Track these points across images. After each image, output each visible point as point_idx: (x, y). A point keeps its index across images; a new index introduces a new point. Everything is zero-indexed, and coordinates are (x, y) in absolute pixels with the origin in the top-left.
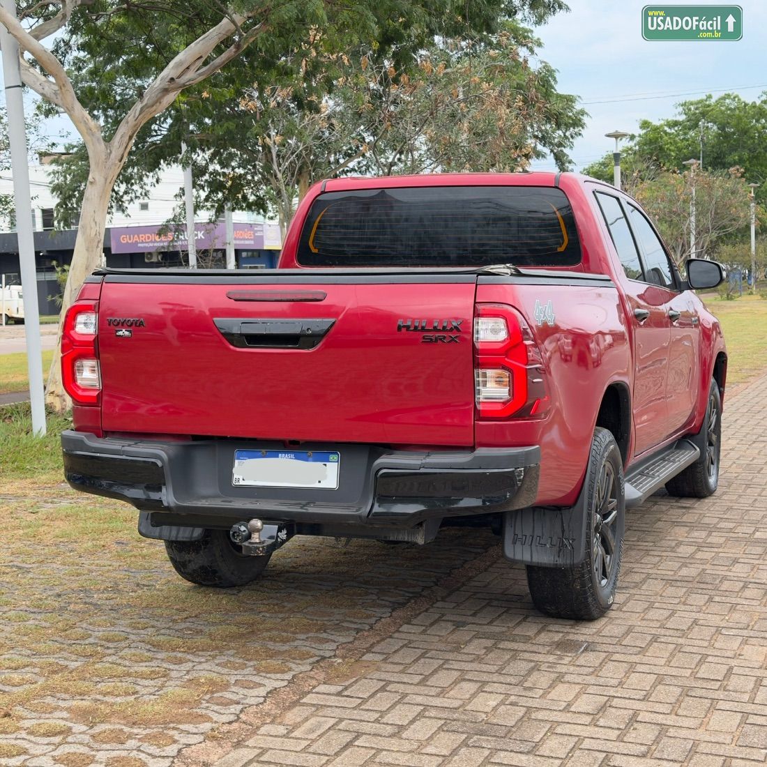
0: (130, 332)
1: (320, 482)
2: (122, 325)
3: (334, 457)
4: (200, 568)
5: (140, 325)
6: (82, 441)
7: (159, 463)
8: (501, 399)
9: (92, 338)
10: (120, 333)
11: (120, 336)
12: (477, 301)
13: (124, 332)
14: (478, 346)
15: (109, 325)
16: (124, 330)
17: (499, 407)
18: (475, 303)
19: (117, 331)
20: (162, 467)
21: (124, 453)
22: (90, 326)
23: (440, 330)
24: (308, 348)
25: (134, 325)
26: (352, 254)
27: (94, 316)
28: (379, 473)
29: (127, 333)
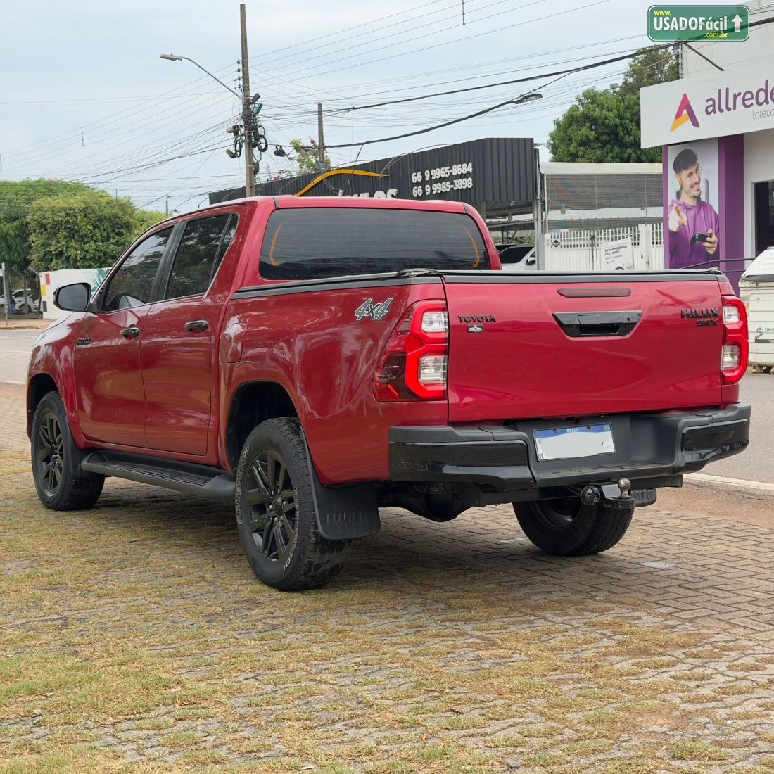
0: (482, 327)
2: (474, 321)
3: (607, 427)
5: (491, 320)
7: (525, 444)
9: (444, 335)
10: (472, 329)
11: (472, 332)
13: (476, 328)
14: (728, 327)
15: (461, 321)
16: (475, 326)
18: (721, 295)
19: (469, 328)
20: (527, 445)
23: (706, 317)
24: (624, 335)
25: (485, 320)
26: (311, 268)
27: (443, 315)
28: (684, 431)
29: (479, 329)
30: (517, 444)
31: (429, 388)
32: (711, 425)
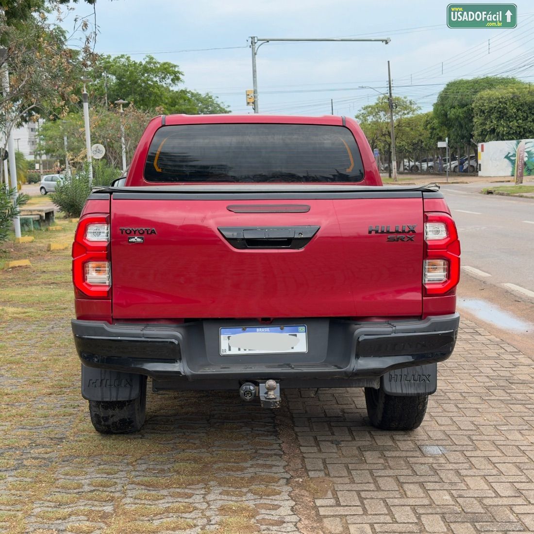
0: (142, 239)
1: (293, 348)
2: (135, 233)
3: (302, 329)
4: (120, 420)
5: (151, 232)
6: (103, 328)
7: (176, 342)
8: (441, 280)
9: (106, 244)
10: (133, 240)
11: (133, 242)
12: (425, 211)
13: (136, 239)
14: (428, 243)
15: (122, 233)
16: (136, 238)
17: (440, 286)
18: (424, 212)
19: (129, 238)
20: (179, 344)
21: (143, 336)
22: (102, 234)
23: (400, 232)
24: (298, 248)
25: (146, 233)
26: (190, 173)
27: (106, 227)
28: (360, 339)
29: (139, 240)
30: (167, 342)
31: (93, 289)
32: (393, 335)
